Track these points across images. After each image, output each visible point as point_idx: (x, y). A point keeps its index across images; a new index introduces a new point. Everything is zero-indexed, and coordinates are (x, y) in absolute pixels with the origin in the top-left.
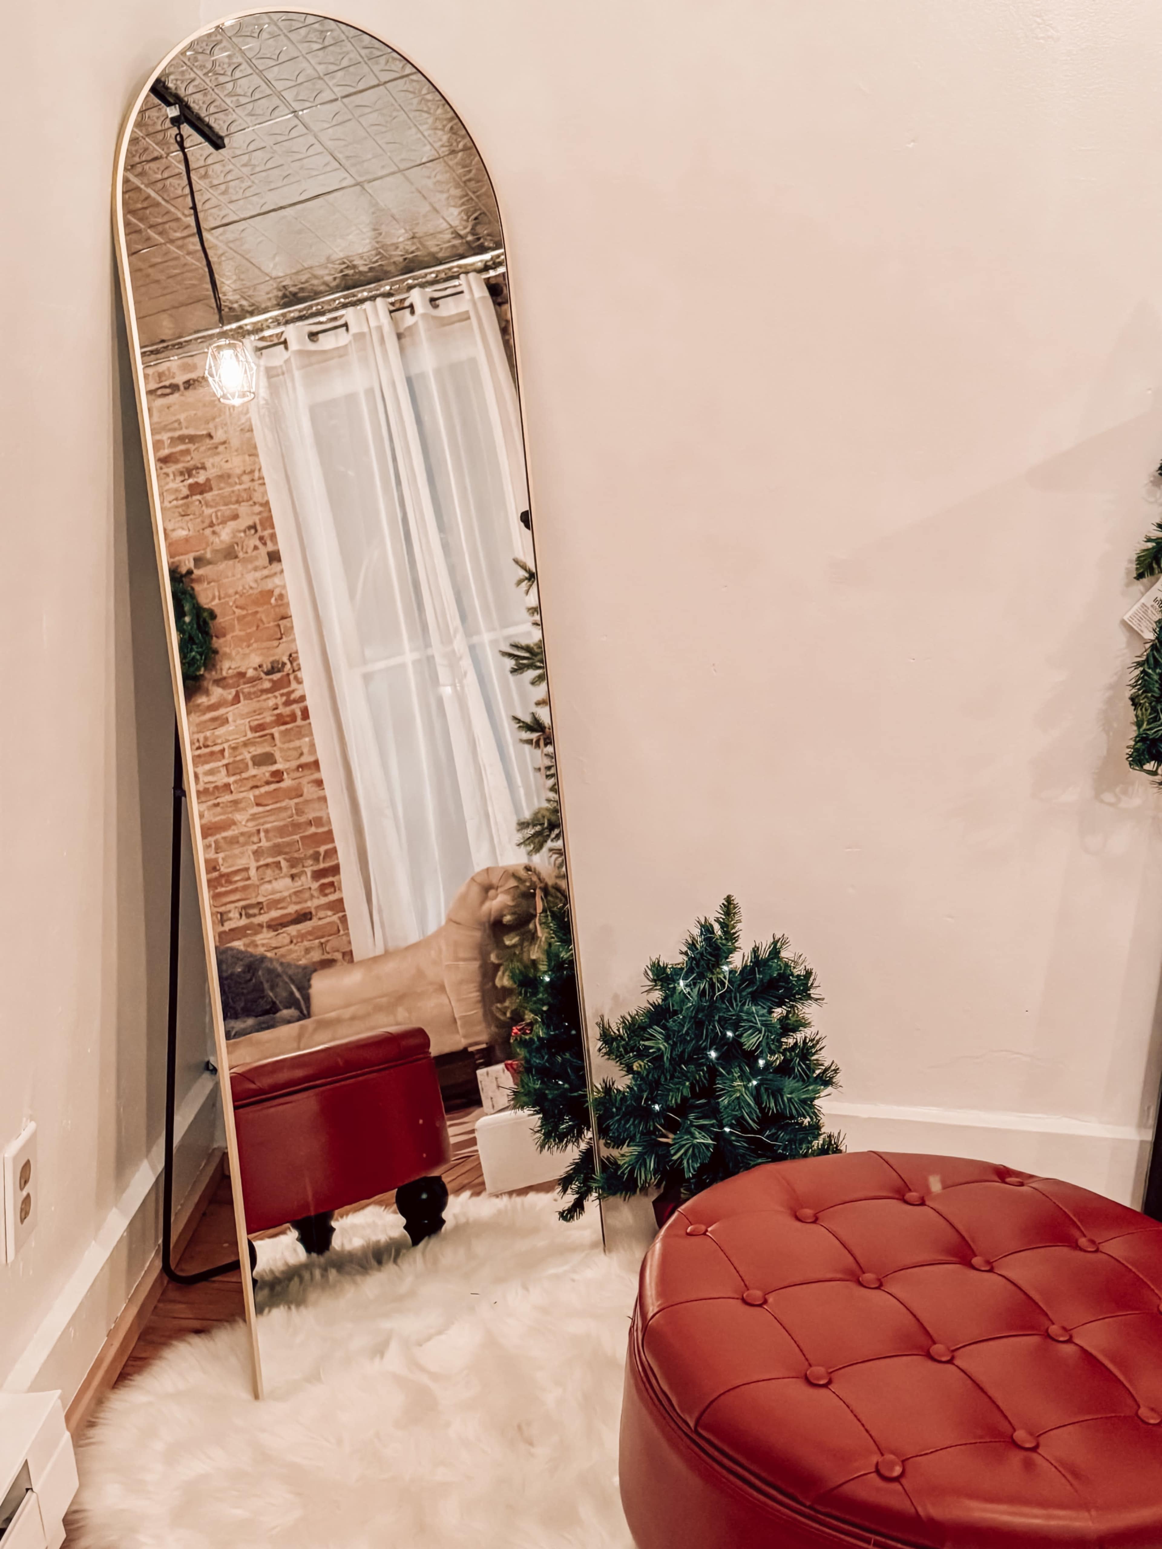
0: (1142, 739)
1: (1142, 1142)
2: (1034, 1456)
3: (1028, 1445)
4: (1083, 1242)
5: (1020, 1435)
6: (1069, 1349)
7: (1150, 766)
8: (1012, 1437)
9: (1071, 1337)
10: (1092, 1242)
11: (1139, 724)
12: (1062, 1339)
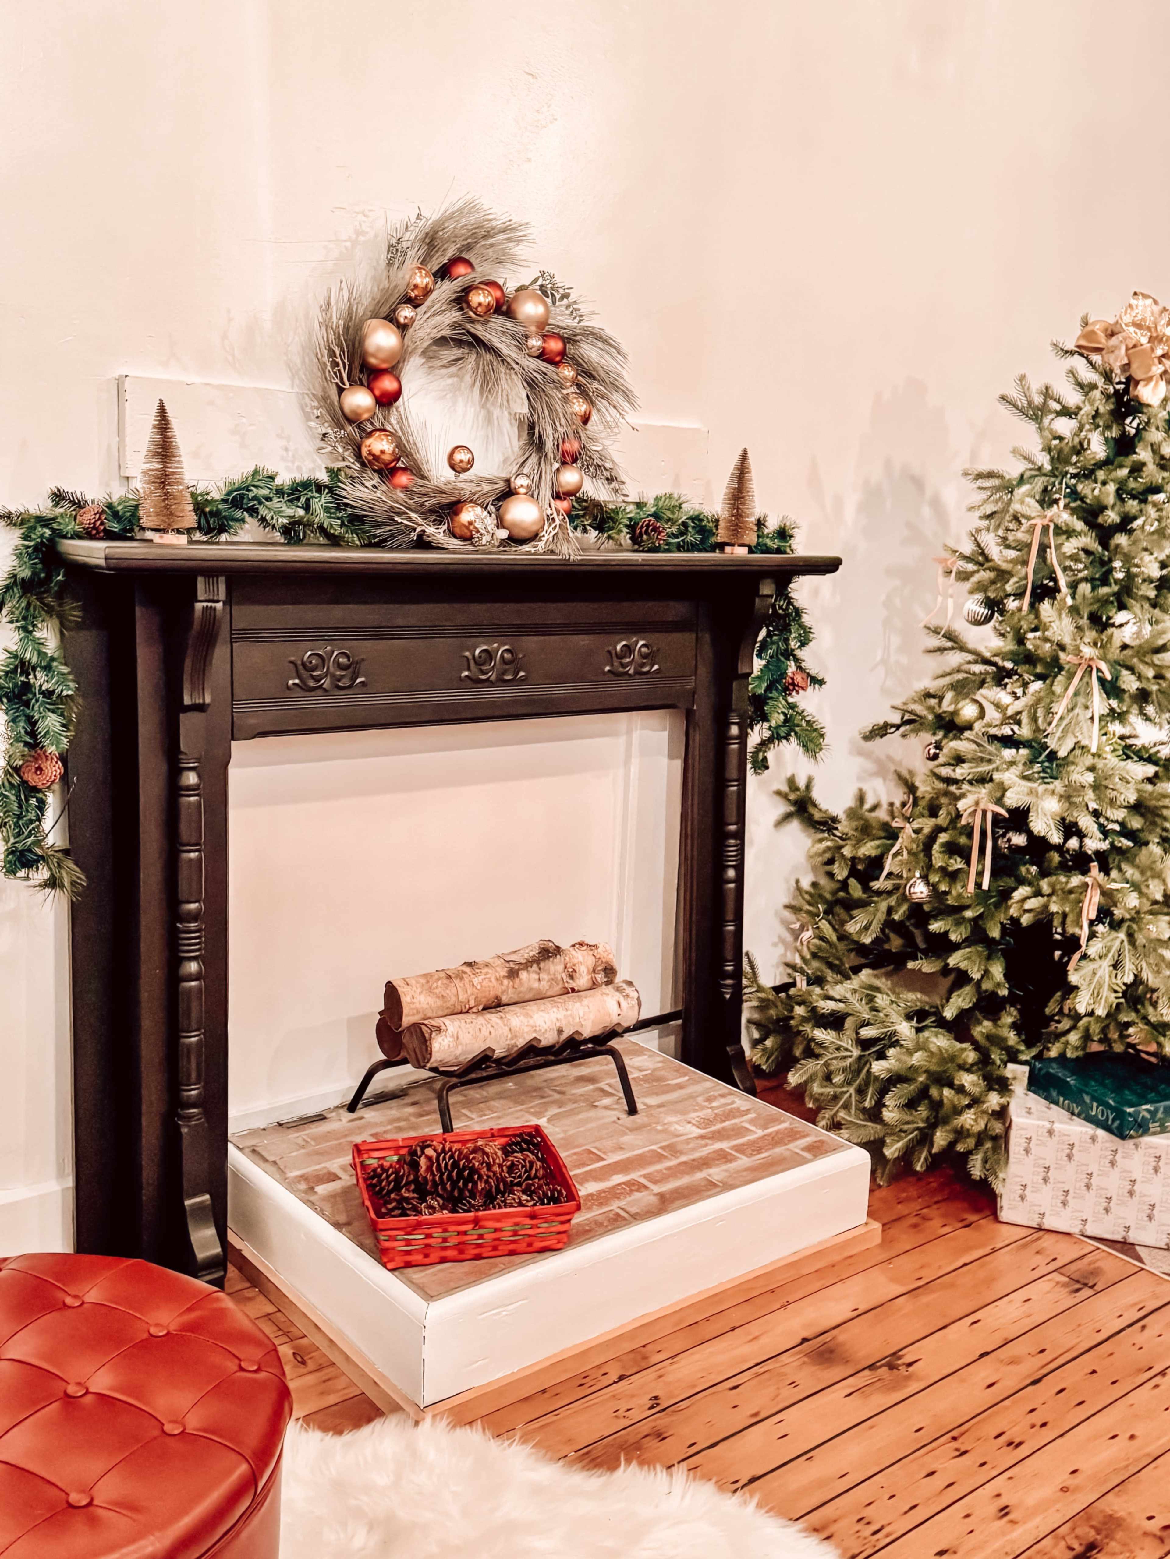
0: (11, 852)
1: (63, 1190)
2: (91, 1509)
3: (84, 1503)
4: (69, 1301)
5: (75, 1498)
6: (89, 1399)
7: (22, 873)
8: (68, 1502)
9: (87, 1389)
10: (76, 1297)
11: (7, 841)
12: (79, 1394)
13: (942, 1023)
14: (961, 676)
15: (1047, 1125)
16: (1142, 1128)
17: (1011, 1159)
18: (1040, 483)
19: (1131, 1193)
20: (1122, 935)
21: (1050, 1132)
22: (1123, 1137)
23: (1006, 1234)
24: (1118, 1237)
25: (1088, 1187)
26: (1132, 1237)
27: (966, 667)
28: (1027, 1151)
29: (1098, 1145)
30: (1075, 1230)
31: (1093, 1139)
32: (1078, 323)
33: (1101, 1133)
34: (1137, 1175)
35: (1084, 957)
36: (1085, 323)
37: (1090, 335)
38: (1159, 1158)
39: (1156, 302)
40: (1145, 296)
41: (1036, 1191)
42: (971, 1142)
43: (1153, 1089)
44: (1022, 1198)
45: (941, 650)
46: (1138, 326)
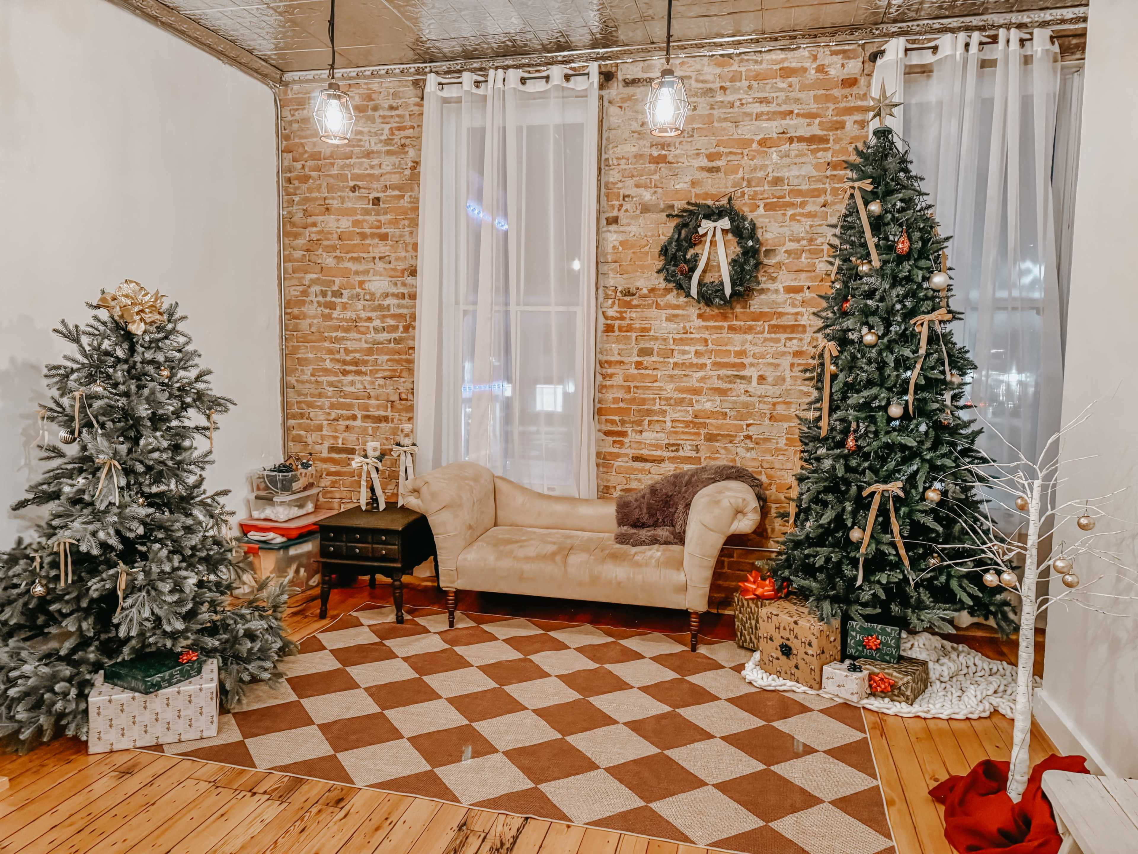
13: (60, 659)
14: (60, 471)
15: (108, 698)
16: (158, 687)
17: (90, 720)
18: (84, 373)
19: (157, 720)
20: (144, 593)
21: (110, 701)
22: (147, 693)
23: (92, 759)
24: (154, 744)
25: (134, 723)
26: (161, 741)
27: (64, 466)
28: (99, 714)
29: (136, 701)
30: (131, 747)
31: (134, 698)
32: (99, 293)
33: (137, 694)
34: (159, 710)
35: (123, 609)
36: (103, 292)
37: (103, 299)
38: (168, 699)
39: (137, 284)
40: (131, 282)
41: (106, 733)
42: (70, 718)
43: (164, 665)
44: (99, 739)
45: (49, 458)
46: (127, 296)
